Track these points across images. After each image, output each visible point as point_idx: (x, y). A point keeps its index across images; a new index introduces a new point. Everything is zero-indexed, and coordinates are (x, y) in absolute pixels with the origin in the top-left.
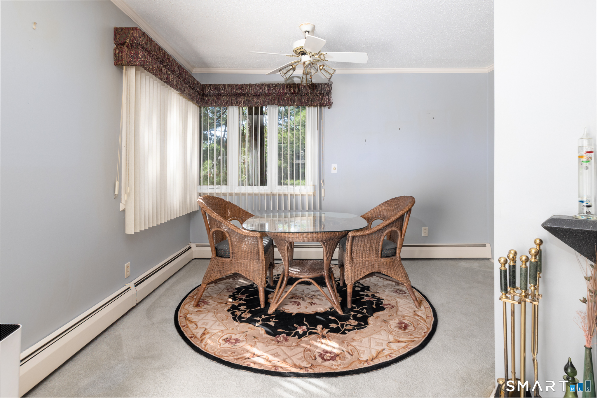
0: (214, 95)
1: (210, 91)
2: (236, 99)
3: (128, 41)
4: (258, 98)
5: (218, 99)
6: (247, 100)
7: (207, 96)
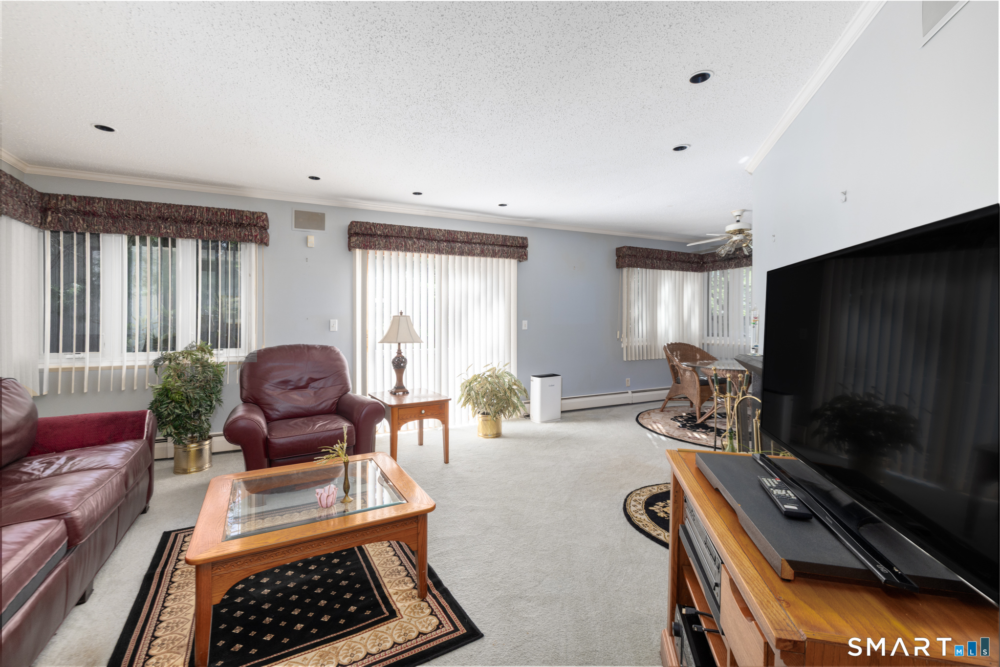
0: (712, 262)
1: (707, 260)
2: (728, 263)
3: (621, 254)
4: (747, 260)
5: (714, 265)
6: (738, 262)
7: (706, 263)
